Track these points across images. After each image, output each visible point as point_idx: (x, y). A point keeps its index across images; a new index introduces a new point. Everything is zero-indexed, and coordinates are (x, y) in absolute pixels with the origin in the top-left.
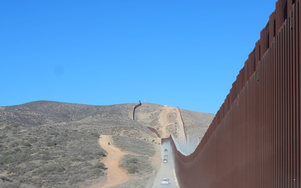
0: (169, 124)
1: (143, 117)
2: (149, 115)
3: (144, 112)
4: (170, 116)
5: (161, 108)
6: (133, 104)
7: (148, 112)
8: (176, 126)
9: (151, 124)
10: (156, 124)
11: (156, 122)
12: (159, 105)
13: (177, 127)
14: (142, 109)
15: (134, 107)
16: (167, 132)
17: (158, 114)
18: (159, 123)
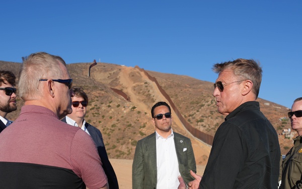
0: (134, 85)
1: (100, 76)
2: (107, 74)
3: (101, 71)
4: (133, 76)
5: (119, 67)
6: (87, 64)
7: (106, 71)
8: (147, 86)
9: (111, 84)
10: (117, 85)
11: (118, 82)
12: (117, 65)
13: (149, 88)
14: (98, 69)
15: (89, 66)
16: (135, 94)
17: (117, 74)
18: (121, 83)
